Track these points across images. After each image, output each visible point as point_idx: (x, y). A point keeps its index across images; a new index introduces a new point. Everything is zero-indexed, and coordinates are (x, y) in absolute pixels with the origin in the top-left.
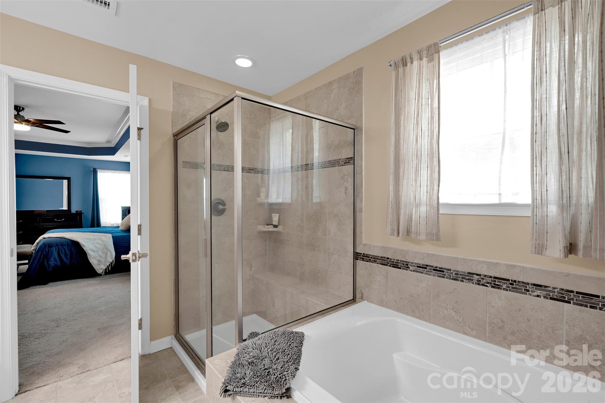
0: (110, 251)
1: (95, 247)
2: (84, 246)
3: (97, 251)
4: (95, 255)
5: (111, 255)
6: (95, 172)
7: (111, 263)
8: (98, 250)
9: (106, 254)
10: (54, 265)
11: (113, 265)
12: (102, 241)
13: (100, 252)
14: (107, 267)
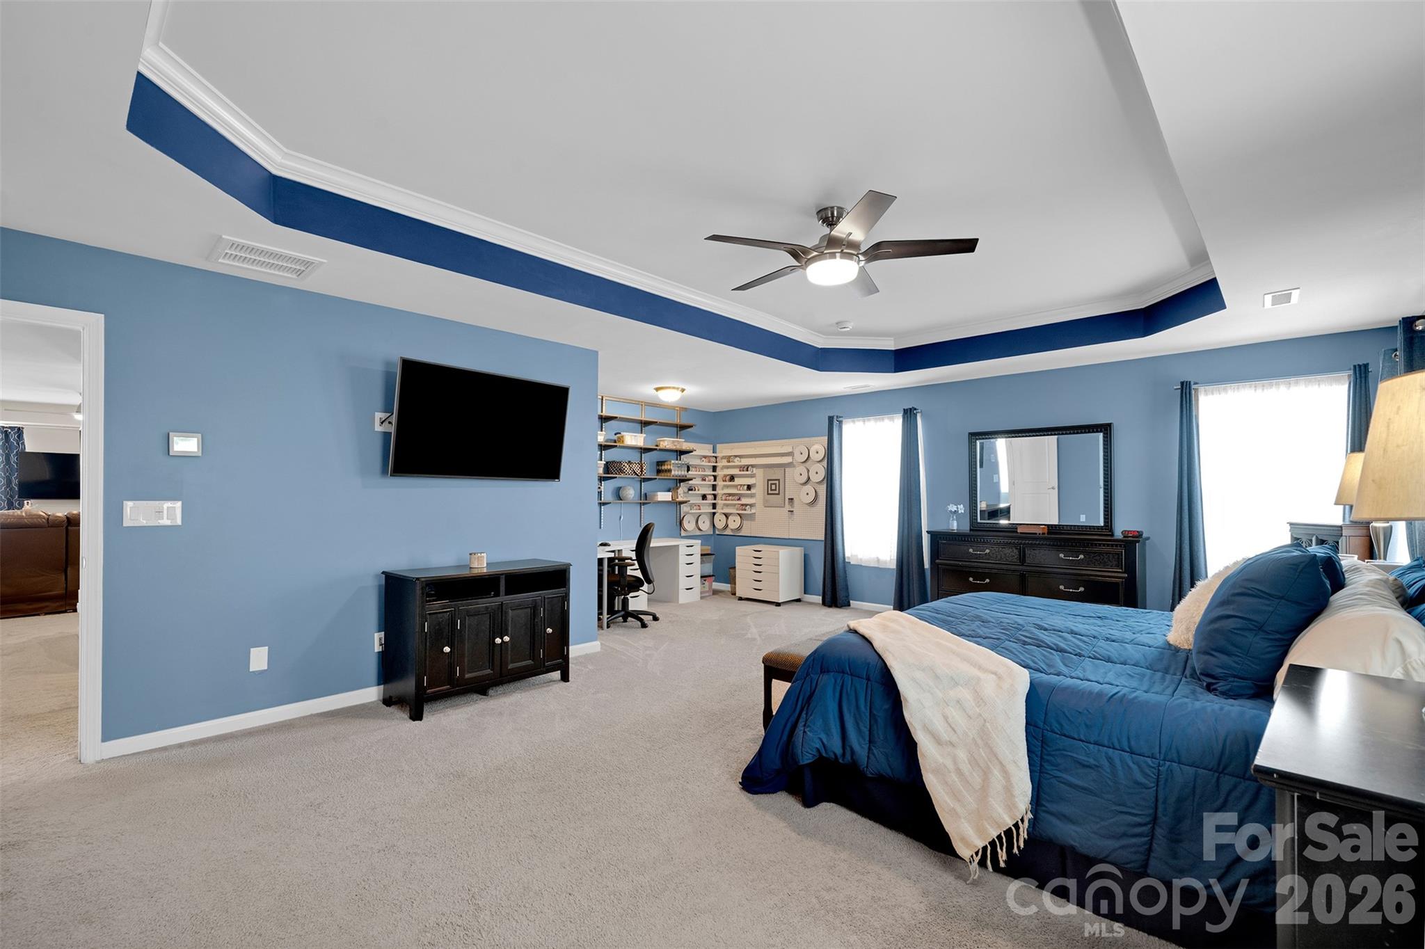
0: (1001, 763)
1: (946, 718)
2: (906, 700)
3: (952, 744)
4: (941, 760)
5: (1008, 789)
6: (1186, 394)
7: (1008, 833)
8: (954, 739)
9: (986, 774)
10: (818, 745)
11: (1019, 847)
12: (980, 699)
13: (962, 755)
14: (990, 843)
